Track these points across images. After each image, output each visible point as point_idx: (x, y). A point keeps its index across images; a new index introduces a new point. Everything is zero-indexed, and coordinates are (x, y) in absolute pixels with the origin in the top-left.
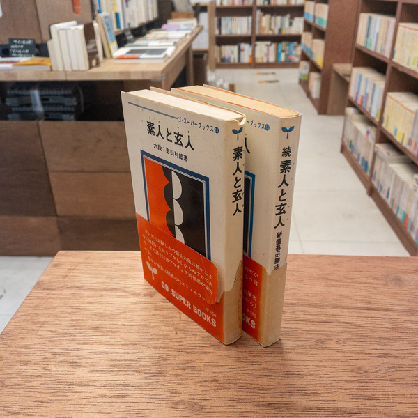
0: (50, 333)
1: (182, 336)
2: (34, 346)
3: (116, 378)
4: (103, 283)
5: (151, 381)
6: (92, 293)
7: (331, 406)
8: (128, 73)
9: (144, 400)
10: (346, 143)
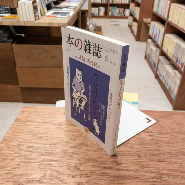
0: (22, 139)
1: (73, 141)
2: (16, 145)
3: (47, 157)
4: (42, 120)
5: (61, 159)
6: (38, 124)
7: (127, 168)
8: (52, 23)
9: (58, 166)
10: (147, 55)
